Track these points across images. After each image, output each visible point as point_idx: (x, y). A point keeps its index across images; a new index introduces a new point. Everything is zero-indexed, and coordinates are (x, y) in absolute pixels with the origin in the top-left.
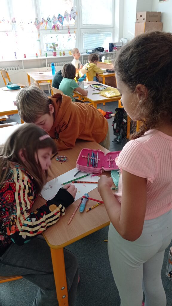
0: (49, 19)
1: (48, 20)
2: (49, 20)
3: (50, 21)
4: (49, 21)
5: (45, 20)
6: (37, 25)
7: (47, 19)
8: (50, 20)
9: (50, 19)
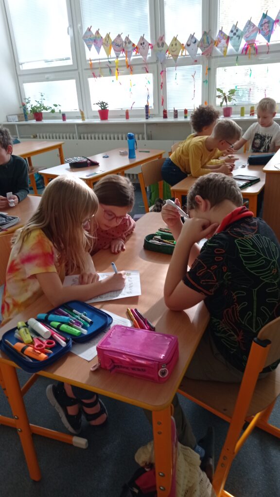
0: (235, 31)
1: (232, 35)
2: (235, 34)
3: (237, 36)
4: (235, 37)
5: (225, 35)
6: (207, 47)
7: (232, 31)
8: (237, 34)
9: (237, 30)
